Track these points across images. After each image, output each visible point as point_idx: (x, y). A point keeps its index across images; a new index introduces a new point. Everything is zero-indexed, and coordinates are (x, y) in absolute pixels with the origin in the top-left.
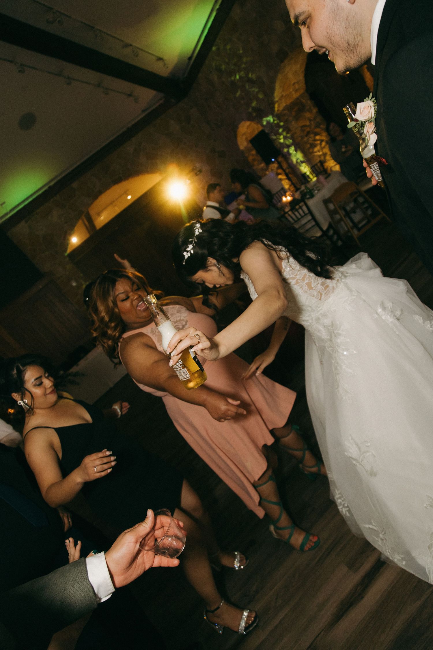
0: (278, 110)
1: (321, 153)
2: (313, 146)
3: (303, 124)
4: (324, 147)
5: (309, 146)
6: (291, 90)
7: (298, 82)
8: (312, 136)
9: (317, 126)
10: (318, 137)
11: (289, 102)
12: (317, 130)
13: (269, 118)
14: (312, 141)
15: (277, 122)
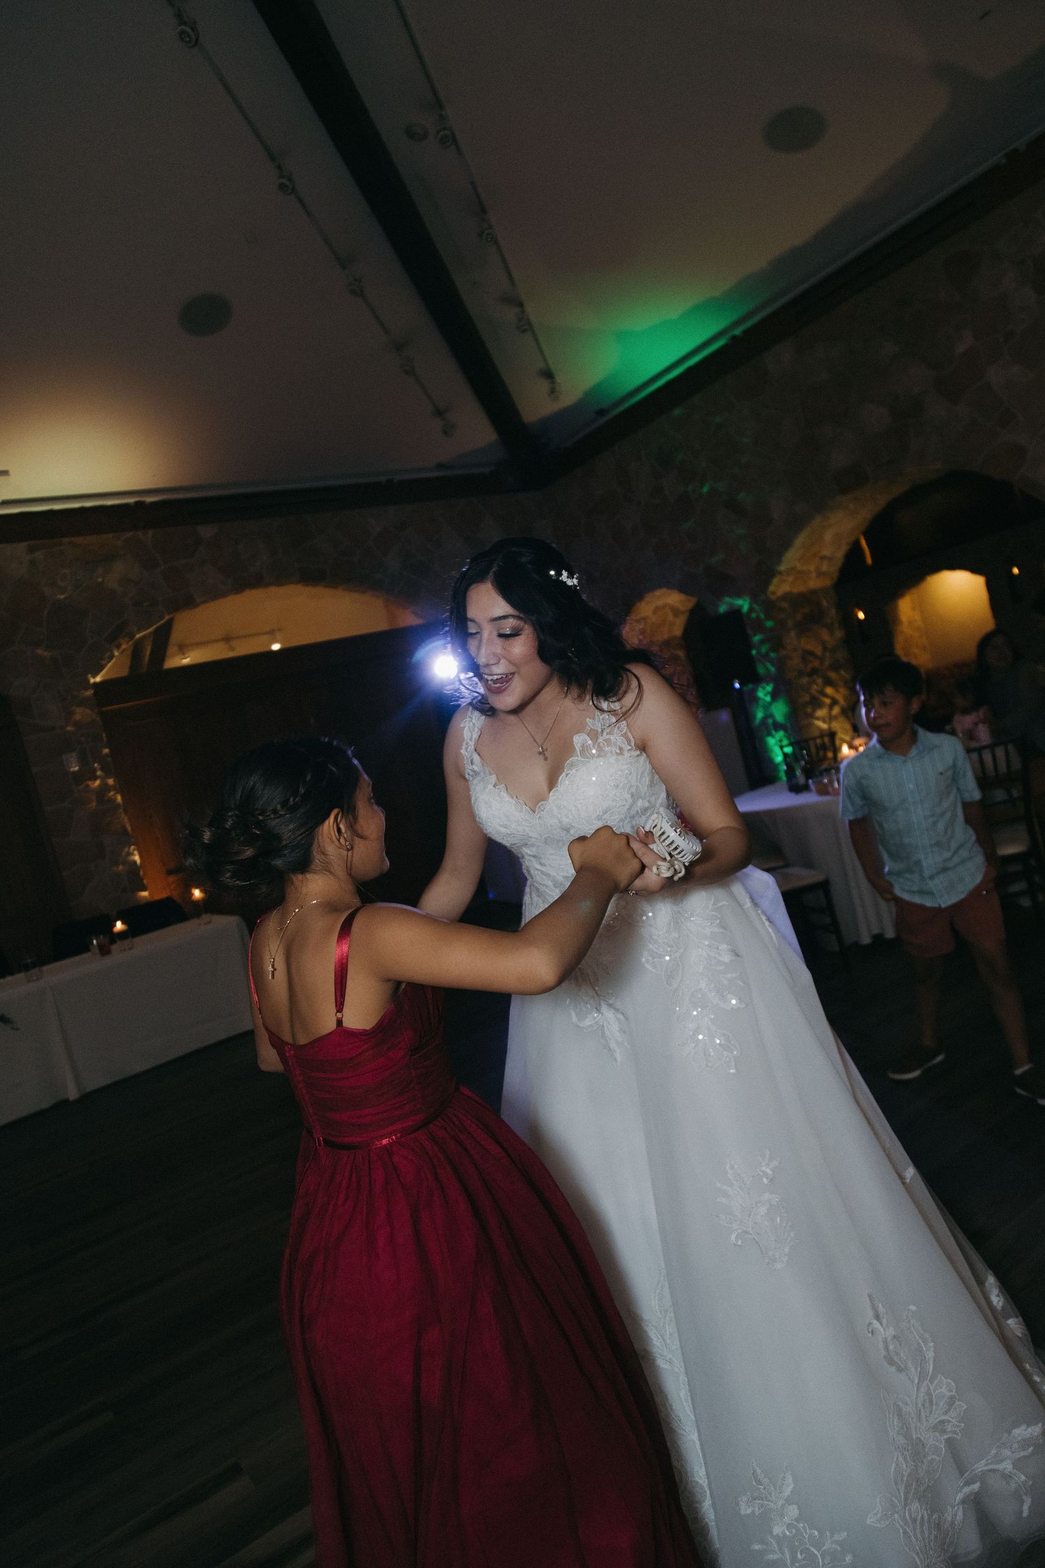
0: (773, 593)
1: (824, 726)
2: (816, 703)
3: (809, 647)
4: (835, 718)
5: (807, 698)
6: (812, 568)
7: (830, 559)
8: (820, 681)
9: (836, 667)
10: (829, 690)
11: (800, 588)
12: (833, 675)
13: (739, 602)
14: (818, 692)
15: (758, 617)
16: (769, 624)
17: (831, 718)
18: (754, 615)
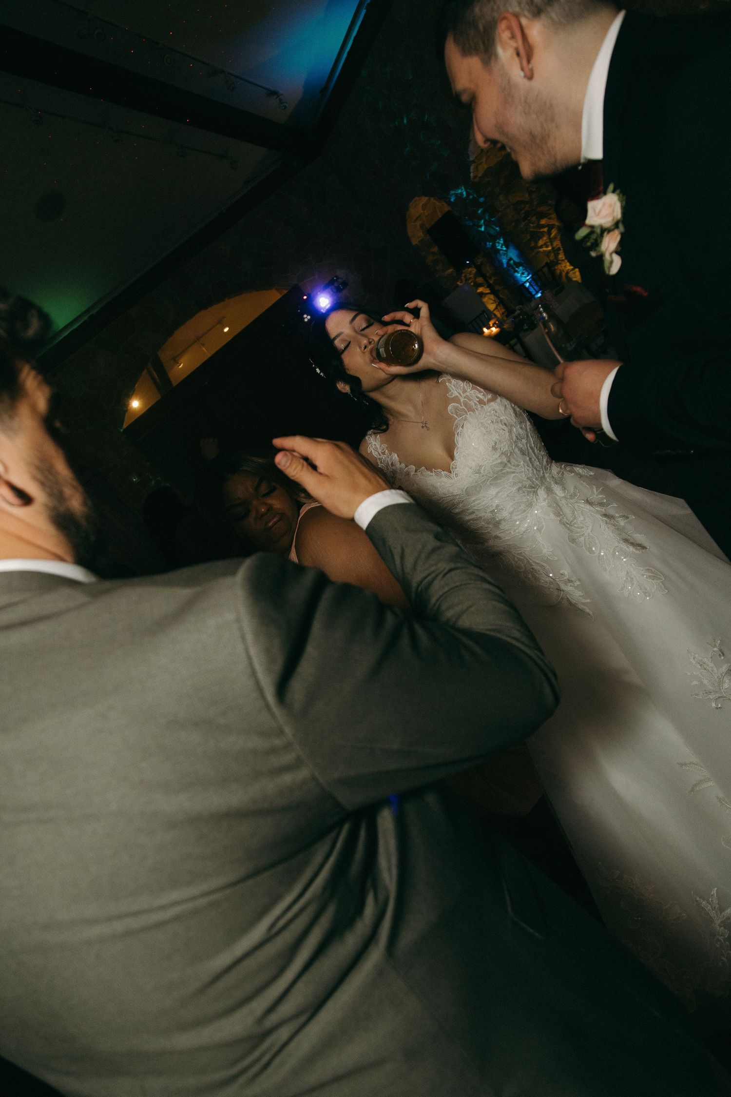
0: (475, 177)
1: (549, 248)
2: (536, 236)
4: (555, 238)
5: (528, 237)
8: (534, 219)
9: (543, 202)
10: (543, 222)
11: (494, 162)
12: (542, 209)
13: (460, 191)
14: (534, 228)
15: (474, 197)
16: (482, 200)
17: (551, 241)
18: (471, 197)
